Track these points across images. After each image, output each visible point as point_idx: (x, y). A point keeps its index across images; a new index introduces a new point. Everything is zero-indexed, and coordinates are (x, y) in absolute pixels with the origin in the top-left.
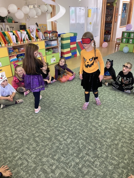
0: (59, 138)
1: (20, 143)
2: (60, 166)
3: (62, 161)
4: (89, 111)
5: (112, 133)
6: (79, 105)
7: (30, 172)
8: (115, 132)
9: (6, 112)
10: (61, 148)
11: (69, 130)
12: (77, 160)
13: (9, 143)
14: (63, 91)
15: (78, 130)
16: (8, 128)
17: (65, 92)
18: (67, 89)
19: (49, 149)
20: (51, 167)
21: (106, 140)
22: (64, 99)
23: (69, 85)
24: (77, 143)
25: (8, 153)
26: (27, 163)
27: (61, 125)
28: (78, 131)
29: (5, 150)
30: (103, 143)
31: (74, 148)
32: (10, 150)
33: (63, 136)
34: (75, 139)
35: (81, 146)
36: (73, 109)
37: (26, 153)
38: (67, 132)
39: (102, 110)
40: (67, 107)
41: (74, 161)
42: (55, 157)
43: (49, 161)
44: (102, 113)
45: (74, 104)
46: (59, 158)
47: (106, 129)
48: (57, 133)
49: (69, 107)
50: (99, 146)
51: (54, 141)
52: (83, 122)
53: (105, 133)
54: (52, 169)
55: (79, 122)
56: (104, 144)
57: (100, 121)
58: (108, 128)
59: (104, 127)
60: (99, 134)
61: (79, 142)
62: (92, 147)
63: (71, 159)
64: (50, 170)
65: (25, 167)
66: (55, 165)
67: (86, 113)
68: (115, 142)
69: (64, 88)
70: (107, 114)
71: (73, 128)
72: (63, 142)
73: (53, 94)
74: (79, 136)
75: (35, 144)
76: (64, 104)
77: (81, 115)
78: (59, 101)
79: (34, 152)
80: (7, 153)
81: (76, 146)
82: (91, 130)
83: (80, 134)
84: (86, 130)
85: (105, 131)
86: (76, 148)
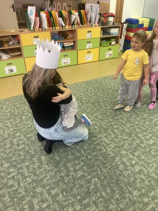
0: (69, 165)
1: (22, 157)
2: (53, 207)
3: (58, 200)
4: (127, 138)
5: (147, 183)
6: (117, 125)
7: (15, 199)
8: (152, 182)
9: (26, 112)
10: (66, 181)
11: (87, 158)
12: (77, 207)
13: (11, 153)
14: (103, 99)
15: (98, 162)
16: (19, 134)
17: (106, 101)
18: (110, 98)
19: (51, 176)
20: (41, 204)
21: (132, 192)
22: (100, 111)
23: (115, 93)
24: (89, 181)
25: (5, 166)
26: (17, 187)
27: (80, 148)
28: (98, 164)
29: (3, 161)
30: (125, 194)
31: (82, 186)
32: (9, 162)
33: (75, 164)
34: (89, 174)
35: (93, 187)
36: (106, 129)
37: (22, 172)
38: (82, 161)
39: (146, 141)
40: (99, 124)
41: (73, 207)
42: (52, 192)
43: (43, 194)
44: (145, 146)
45: (110, 122)
46: (57, 195)
47: (140, 174)
48: (70, 157)
49: (102, 124)
50: (117, 196)
51: (61, 167)
52: (110, 153)
53: (136, 179)
54: (41, 207)
55: (105, 150)
56: (127, 196)
57: (135, 158)
58: (143, 173)
59: (137, 168)
60: (125, 178)
61: (93, 180)
62: (107, 194)
63: (70, 202)
64: (38, 207)
65: (13, 191)
66: (47, 203)
67: (121, 139)
68: (145, 199)
69: (107, 96)
70: (151, 150)
71: (94, 157)
72: (71, 173)
73: (89, 101)
74: (96, 170)
75: (38, 164)
76: (96, 118)
77: (113, 140)
78: (93, 112)
79: (31, 175)
80: (3, 166)
81: (86, 184)
82: (117, 167)
83: (99, 169)
84: (109, 166)
85: (136, 176)
86: (84, 189)
